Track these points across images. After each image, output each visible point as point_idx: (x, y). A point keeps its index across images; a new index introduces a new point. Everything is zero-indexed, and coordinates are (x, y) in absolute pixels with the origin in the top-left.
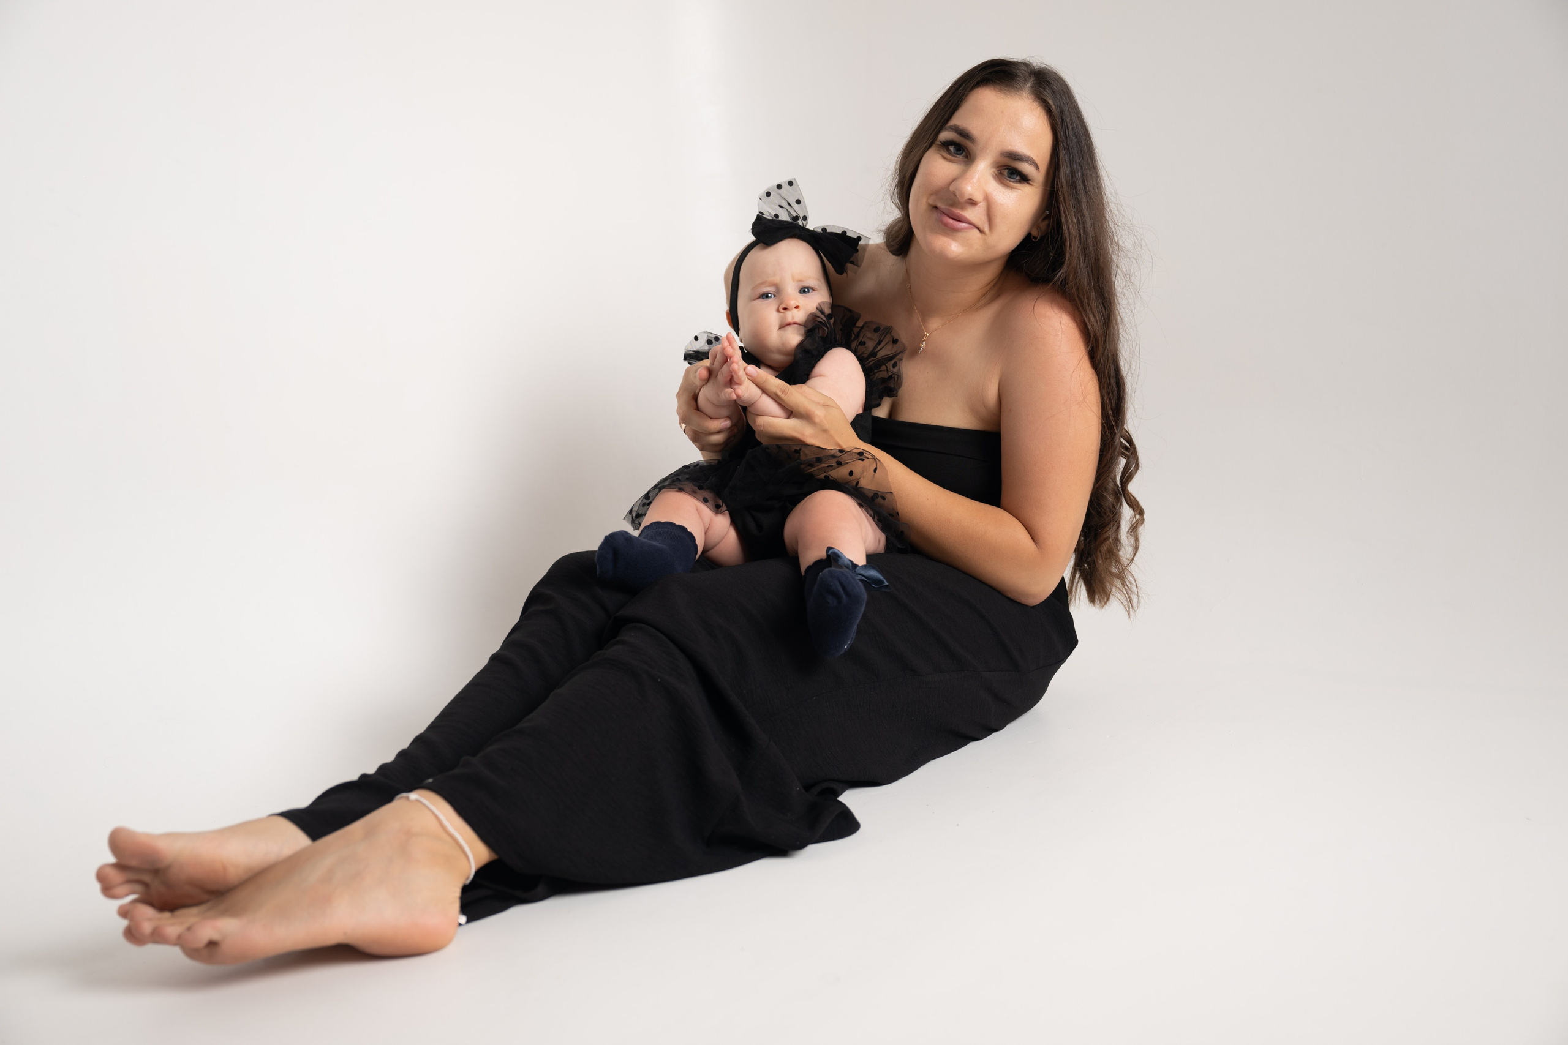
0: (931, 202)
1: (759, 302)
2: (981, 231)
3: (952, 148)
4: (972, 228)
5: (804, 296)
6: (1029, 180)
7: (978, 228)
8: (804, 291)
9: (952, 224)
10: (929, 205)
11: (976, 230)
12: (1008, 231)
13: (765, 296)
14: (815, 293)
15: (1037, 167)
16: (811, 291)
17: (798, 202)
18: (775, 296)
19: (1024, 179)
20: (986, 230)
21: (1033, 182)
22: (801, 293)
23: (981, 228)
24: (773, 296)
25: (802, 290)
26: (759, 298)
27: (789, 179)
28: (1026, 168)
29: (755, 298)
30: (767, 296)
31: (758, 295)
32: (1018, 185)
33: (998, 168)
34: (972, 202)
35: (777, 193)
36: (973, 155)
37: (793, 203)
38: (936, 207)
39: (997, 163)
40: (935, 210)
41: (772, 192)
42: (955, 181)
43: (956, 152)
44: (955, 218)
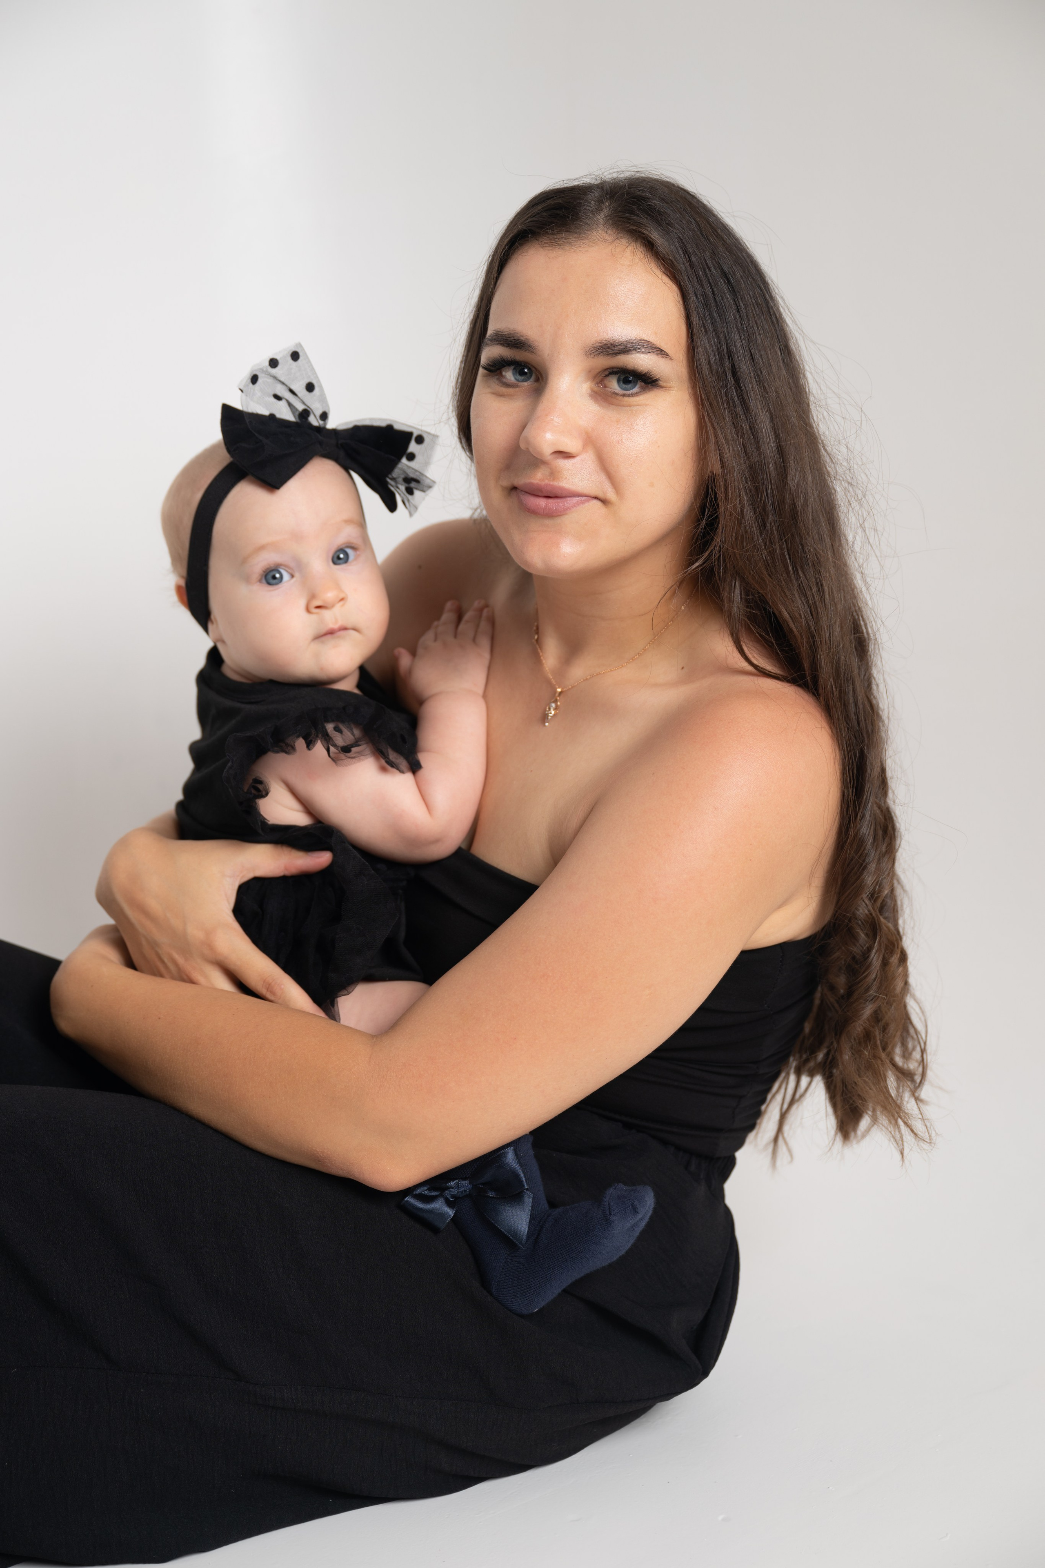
0: (506, 483)
2: (604, 502)
4: (584, 503)
6: (656, 380)
7: (597, 499)
10: (504, 488)
11: (595, 501)
12: (652, 485)
15: (661, 352)
17: (310, 387)
18: (292, 576)
20: (611, 494)
21: (665, 382)
23: (601, 495)
27: (290, 347)
28: (642, 361)
33: (595, 380)
34: (566, 455)
35: (271, 374)
36: (543, 372)
37: (300, 389)
38: (513, 488)
39: (589, 372)
40: (514, 493)
41: (259, 376)
42: (525, 430)
43: (519, 377)
44: (545, 495)
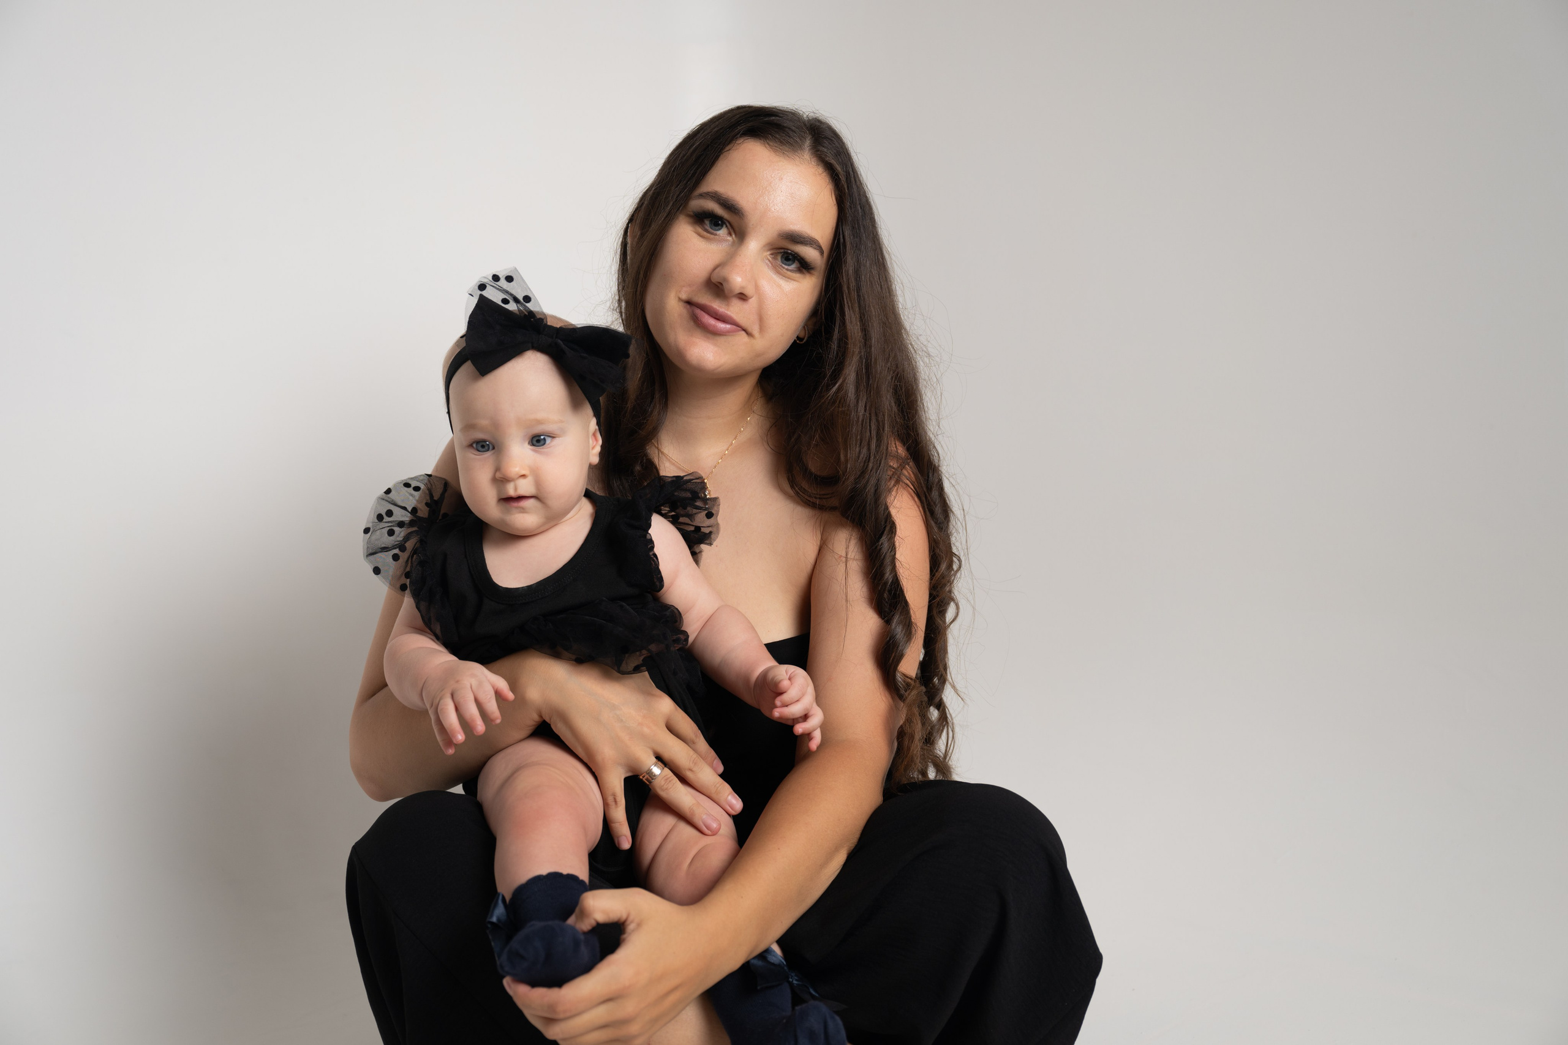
1: (471, 453)
2: (749, 333)
3: (707, 222)
4: (737, 330)
5: (537, 451)
6: (809, 267)
7: (745, 330)
8: (538, 441)
9: (714, 326)
11: (743, 332)
14: (556, 441)
15: (821, 252)
16: (548, 439)
17: (527, 299)
18: (493, 449)
19: (804, 266)
20: (755, 332)
21: (813, 269)
22: (533, 445)
23: (750, 329)
24: (491, 447)
25: (535, 439)
26: (472, 446)
29: (467, 444)
30: (483, 447)
31: (470, 444)
32: (797, 275)
33: (772, 252)
34: (743, 297)
35: (495, 285)
36: (740, 233)
37: (521, 298)
38: (689, 303)
39: (772, 245)
40: (688, 306)
41: (487, 285)
42: (718, 269)
43: (714, 227)
44: (717, 317)
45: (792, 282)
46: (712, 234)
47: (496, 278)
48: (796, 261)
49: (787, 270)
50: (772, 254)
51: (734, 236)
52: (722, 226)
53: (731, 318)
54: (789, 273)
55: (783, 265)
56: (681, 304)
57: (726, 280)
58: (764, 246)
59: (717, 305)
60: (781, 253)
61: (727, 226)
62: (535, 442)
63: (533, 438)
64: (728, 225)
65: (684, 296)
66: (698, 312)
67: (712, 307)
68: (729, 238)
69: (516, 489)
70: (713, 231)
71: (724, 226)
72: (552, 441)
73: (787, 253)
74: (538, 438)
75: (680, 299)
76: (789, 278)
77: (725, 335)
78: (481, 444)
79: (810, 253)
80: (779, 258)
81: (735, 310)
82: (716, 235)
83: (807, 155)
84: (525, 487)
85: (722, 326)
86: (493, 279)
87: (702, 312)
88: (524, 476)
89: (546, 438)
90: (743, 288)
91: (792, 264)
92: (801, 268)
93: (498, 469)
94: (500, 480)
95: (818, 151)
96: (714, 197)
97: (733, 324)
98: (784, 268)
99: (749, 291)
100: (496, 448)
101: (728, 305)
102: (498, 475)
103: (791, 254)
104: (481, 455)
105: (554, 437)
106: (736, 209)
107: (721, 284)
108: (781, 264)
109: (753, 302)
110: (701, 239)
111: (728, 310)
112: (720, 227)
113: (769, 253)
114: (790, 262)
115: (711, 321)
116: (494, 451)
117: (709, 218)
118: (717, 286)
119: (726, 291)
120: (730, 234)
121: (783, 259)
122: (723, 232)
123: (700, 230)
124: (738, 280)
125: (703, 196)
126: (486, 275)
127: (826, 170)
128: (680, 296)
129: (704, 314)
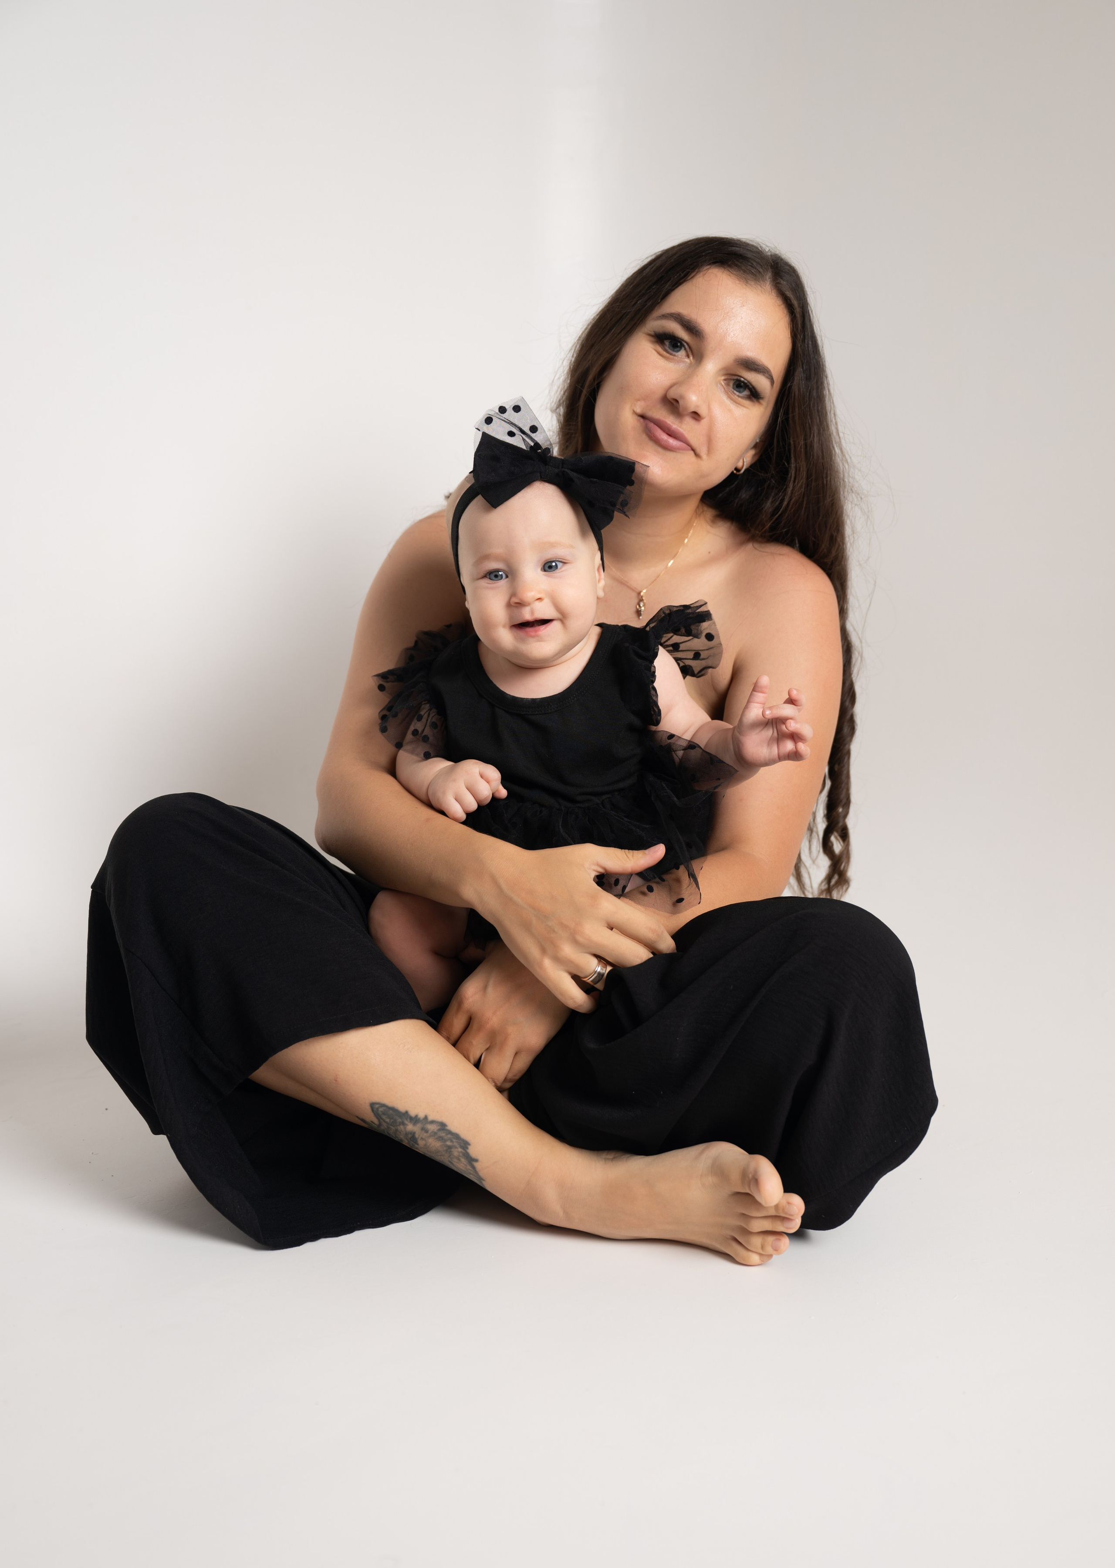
0: (637, 409)
1: (485, 583)
2: (696, 454)
3: (667, 343)
4: (688, 450)
5: (549, 576)
6: (757, 395)
7: (693, 450)
8: (550, 567)
9: (666, 441)
13: (493, 575)
14: (566, 567)
15: (769, 380)
16: (560, 565)
17: (534, 429)
18: (507, 577)
19: (754, 395)
20: (702, 453)
21: (761, 398)
22: (545, 571)
24: (504, 576)
25: (547, 566)
26: (485, 577)
28: (756, 380)
29: (480, 576)
30: (496, 576)
31: (482, 574)
33: (726, 377)
34: (696, 416)
35: (501, 418)
36: (698, 355)
37: (527, 429)
38: (643, 417)
39: (727, 370)
40: (642, 420)
41: (493, 418)
42: (675, 386)
43: (671, 348)
44: (670, 433)
45: (742, 408)
46: (671, 354)
47: (502, 410)
48: (747, 389)
49: (739, 396)
50: (725, 380)
51: (691, 358)
52: (681, 348)
53: (682, 435)
54: (740, 399)
55: (735, 392)
56: (636, 417)
57: (682, 397)
58: (720, 370)
59: (671, 421)
60: (734, 380)
61: (685, 349)
62: (547, 568)
63: (545, 564)
64: (686, 346)
65: (639, 410)
66: (652, 425)
67: (666, 423)
68: (687, 360)
69: (532, 612)
70: (672, 352)
71: (683, 348)
72: (563, 566)
73: (740, 381)
74: (549, 564)
75: (634, 412)
76: (739, 404)
77: (675, 452)
78: (494, 574)
79: (760, 382)
80: (731, 384)
81: (686, 427)
82: (675, 355)
83: (768, 285)
84: (543, 610)
85: (672, 441)
86: (499, 411)
87: (655, 426)
88: (539, 599)
89: (558, 563)
90: (697, 406)
91: (743, 391)
92: (751, 396)
93: (513, 594)
94: (515, 604)
95: (778, 283)
96: (677, 318)
97: (684, 442)
98: (735, 394)
99: (703, 411)
100: (509, 576)
101: (681, 422)
102: (514, 600)
103: (743, 382)
104: (495, 583)
105: (565, 563)
106: (697, 331)
107: (677, 401)
108: (733, 390)
109: (704, 422)
110: (659, 357)
111: (680, 427)
112: (678, 349)
113: (723, 378)
114: (742, 390)
115: (664, 437)
116: (507, 579)
117: (669, 339)
118: (672, 404)
119: (681, 409)
120: (688, 356)
121: (735, 386)
122: (682, 353)
123: (660, 349)
124: (693, 399)
125: (665, 316)
126: (492, 407)
127: (784, 303)
128: (635, 410)
129: (657, 428)
